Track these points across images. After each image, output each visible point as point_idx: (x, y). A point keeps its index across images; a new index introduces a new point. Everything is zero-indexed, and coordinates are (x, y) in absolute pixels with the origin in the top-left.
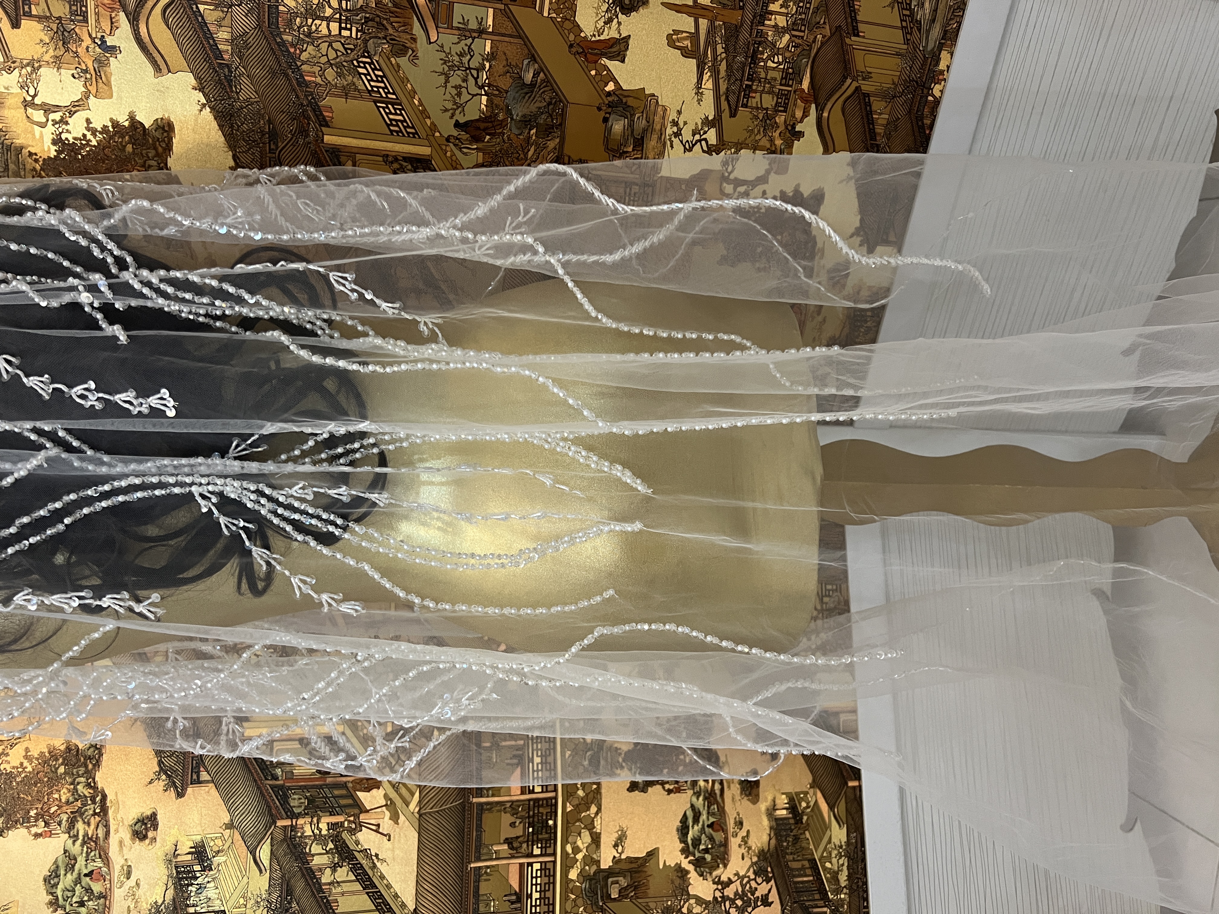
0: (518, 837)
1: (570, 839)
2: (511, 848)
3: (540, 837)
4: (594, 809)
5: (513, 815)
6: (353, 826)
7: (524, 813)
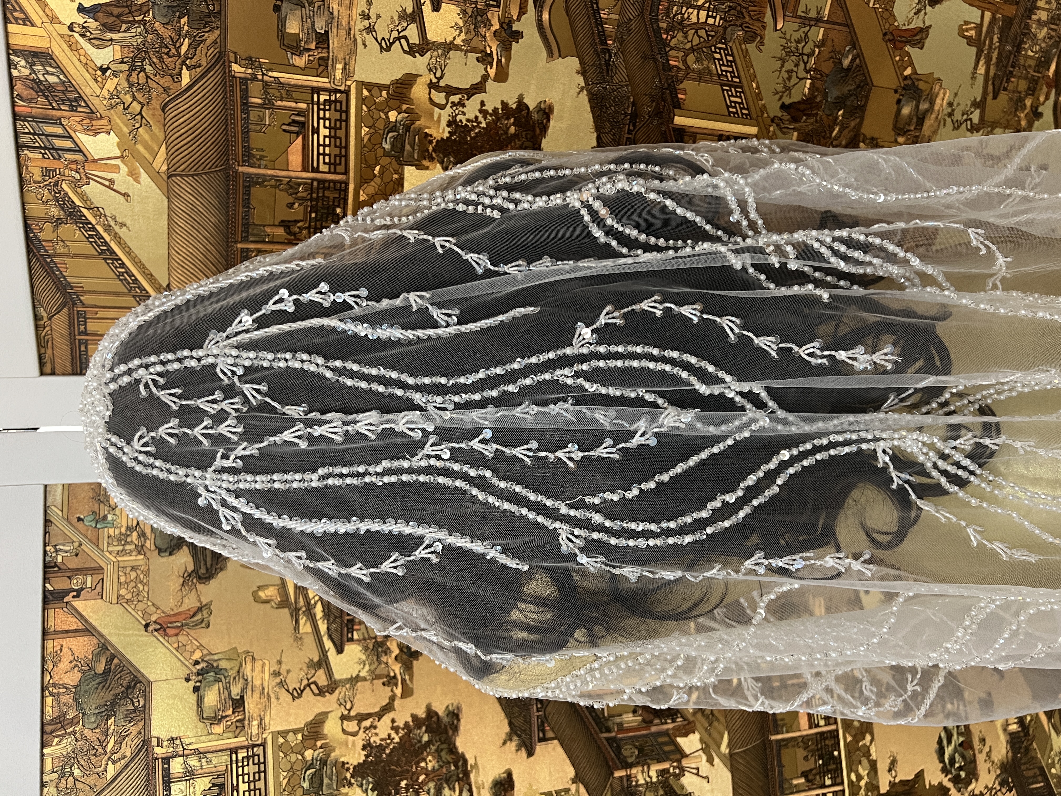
0: (811, 770)
1: (854, 768)
2: (807, 780)
3: (830, 767)
4: (868, 737)
5: (805, 749)
6: (677, 771)
7: (813, 747)
